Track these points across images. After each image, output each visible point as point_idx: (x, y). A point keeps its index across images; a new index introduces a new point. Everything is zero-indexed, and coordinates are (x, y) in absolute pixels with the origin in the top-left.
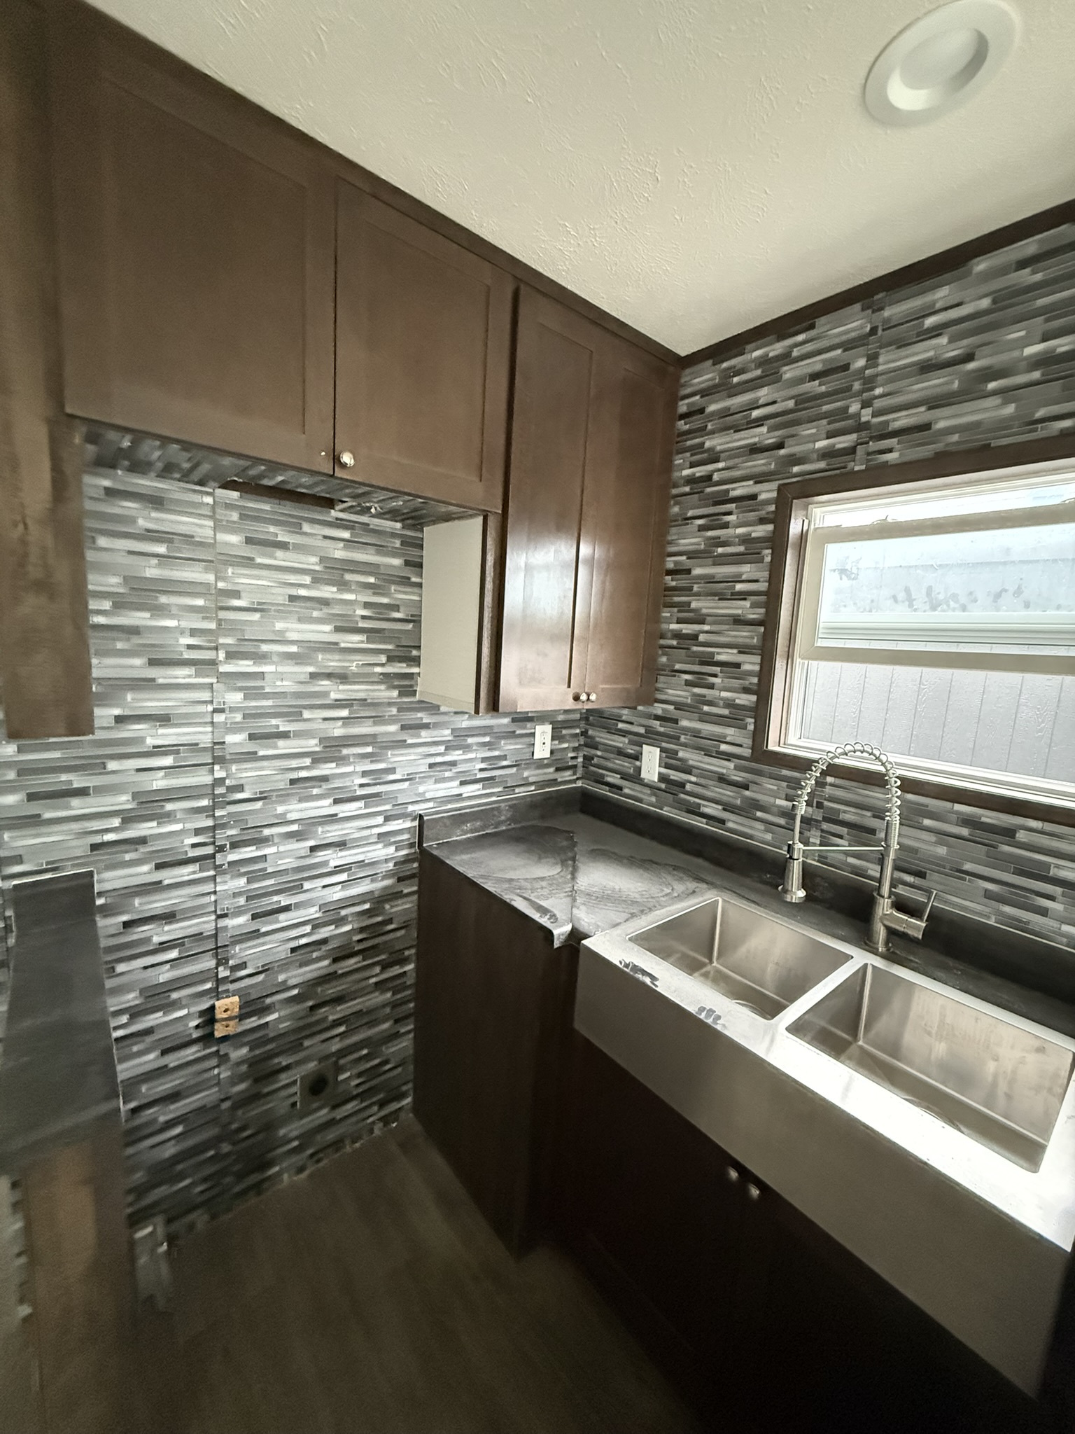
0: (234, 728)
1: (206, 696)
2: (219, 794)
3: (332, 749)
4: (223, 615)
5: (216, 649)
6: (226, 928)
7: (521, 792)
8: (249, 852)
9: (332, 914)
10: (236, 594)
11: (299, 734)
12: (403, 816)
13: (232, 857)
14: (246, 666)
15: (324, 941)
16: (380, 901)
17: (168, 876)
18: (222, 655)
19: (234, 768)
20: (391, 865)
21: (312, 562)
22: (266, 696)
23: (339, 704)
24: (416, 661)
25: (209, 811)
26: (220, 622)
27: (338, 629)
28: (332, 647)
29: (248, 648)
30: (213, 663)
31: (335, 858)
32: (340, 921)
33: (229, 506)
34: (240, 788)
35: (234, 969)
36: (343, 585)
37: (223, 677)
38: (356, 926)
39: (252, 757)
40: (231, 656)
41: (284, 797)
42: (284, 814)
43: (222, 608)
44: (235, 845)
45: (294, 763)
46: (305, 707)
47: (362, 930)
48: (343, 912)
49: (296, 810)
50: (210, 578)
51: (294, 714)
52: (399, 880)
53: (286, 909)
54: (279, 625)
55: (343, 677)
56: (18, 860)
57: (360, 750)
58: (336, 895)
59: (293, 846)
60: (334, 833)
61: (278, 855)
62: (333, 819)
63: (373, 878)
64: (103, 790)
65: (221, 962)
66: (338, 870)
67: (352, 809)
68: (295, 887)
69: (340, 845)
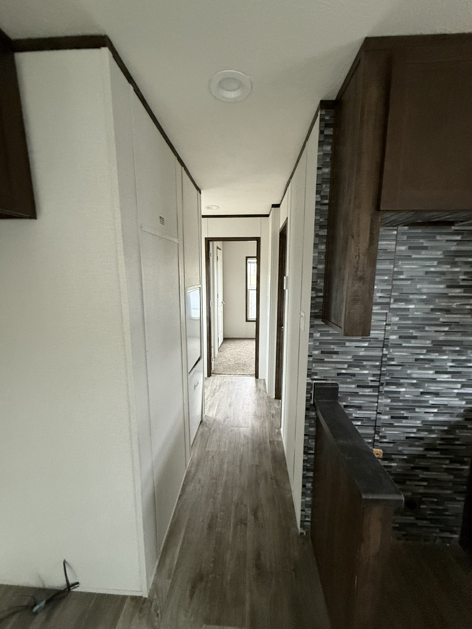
0: (393, 333)
1: (384, 318)
2: (384, 361)
3: (438, 347)
4: (395, 283)
5: (390, 298)
6: (380, 419)
8: (393, 388)
9: (427, 426)
10: (401, 273)
11: (421, 338)
13: (386, 389)
14: (402, 305)
15: (421, 439)
16: (454, 427)
17: (361, 391)
18: (392, 301)
19: (391, 350)
20: (462, 411)
21: (439, 254)
22: (409, 319)
23: (444, 324)
25: (379, 367)
26: (393, 286)
29: (404, 297)
30: (389, 304)
31: (433, 400)
32: (431, 431)
33: (403, 234)
34: (393, 359)
35: (381, 437)
36: (454, 264)
37: (391, 309)
38: (439, 436)
39: (399, 346)
40: (396, 300)
41: (411, 366)
42: (410, 374)
43: (395, 280)
44: (388, 384)
45: (418, 351)
46: (427, 325)
47: (442, 439)
48: (433, 428)
49: (416, 373)
50: (392, 267)
51: (420, 328)
52: (466, 419)
53: (406, 418)
54: (419, 286)
55: (448, 311)
56: (316, 374)
57: (452, 348)
58: (431, 418)
59: (413, 390)
60: (433, 388)
61: (406, 392)
62: (434, 381)
63: (451, 414)
64: (343, 353)
65: (377, 432)
66: (433, 406)
67: (445, 377)
68: (411, 409)
69: (436, 394)
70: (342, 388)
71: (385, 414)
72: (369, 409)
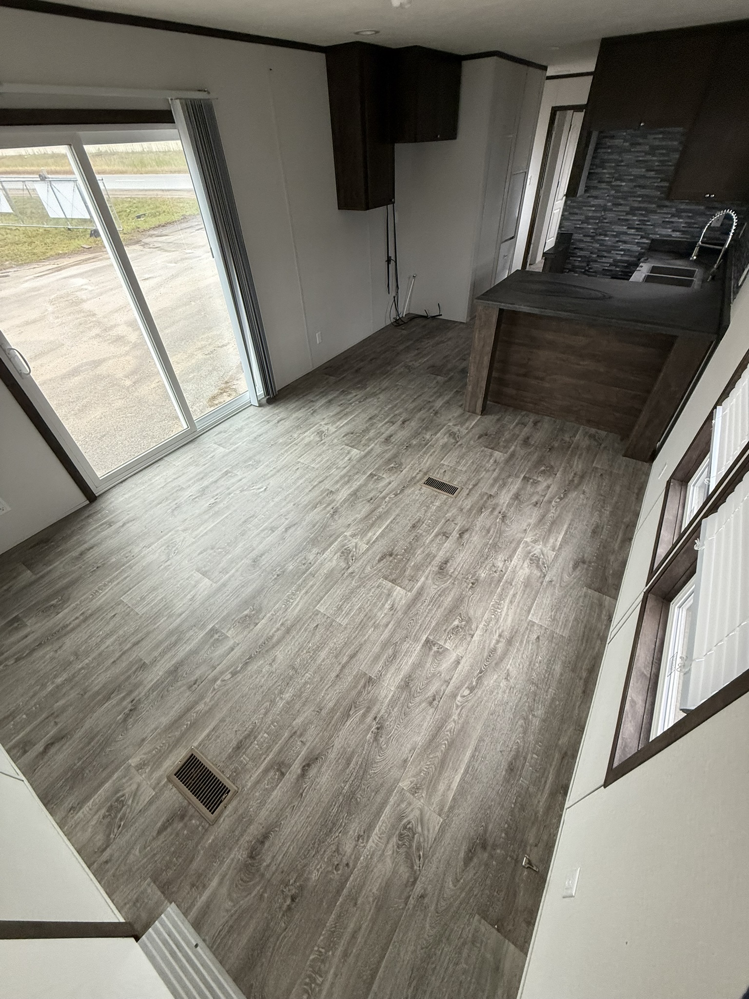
0: (610, 201)
1: (606, 191)
2: (601, 220)
3: (633, 211)
4: (618, 168)
5: (613, 178)
6: (591, 257)
8: (602, 237)
9: (615, 263)
10: (622, 161)
11: (625, 205)
12: (648, 238)
13: (599, 238)
14: (618, 183)
15: (611, 271)
17: (585, 239)
18: (614, 180)
19: (606, 213)
20: (637, 254)
21: (647, 148)
22: (620, 192)
23: (639, 196)
25: (597, 224)
26: (616, 170)
27: (648, 171)
28: (644, 176)
29: (621, 177)
30: (611, 182)
31: (623, 246)
32: (617, 266)
33: (628, 134)
34: (605, 219)
35: (590, 268)
36: (654, 155)
37: (612, 186)
39: (611, 210)
40: (616, 180)
41: (615, 224)
42: (614, 229)
43: (618, 166)
44: (600, 235)
45: (619, 213)
46: (630, 196)
47: (622, 271)
48: (619, 264)
49: (617, 228)
50: (618, 157)
51: (625, 198)
53: (605, 257)
54: (631, 170)
55: (643, 187)
57: (641, 212)
58: (619, 258)
59: (613, 239)
60: (624, 238)
61: (609, 241)
62: (625, 233)
63: (631, 256)
64: (581, 214)
66: (622, 250)
67: (632, 231)
68: (609, 251)
69: (625, 242)
70: (576, 236)
71: (595, 254)
72: (587, 250)
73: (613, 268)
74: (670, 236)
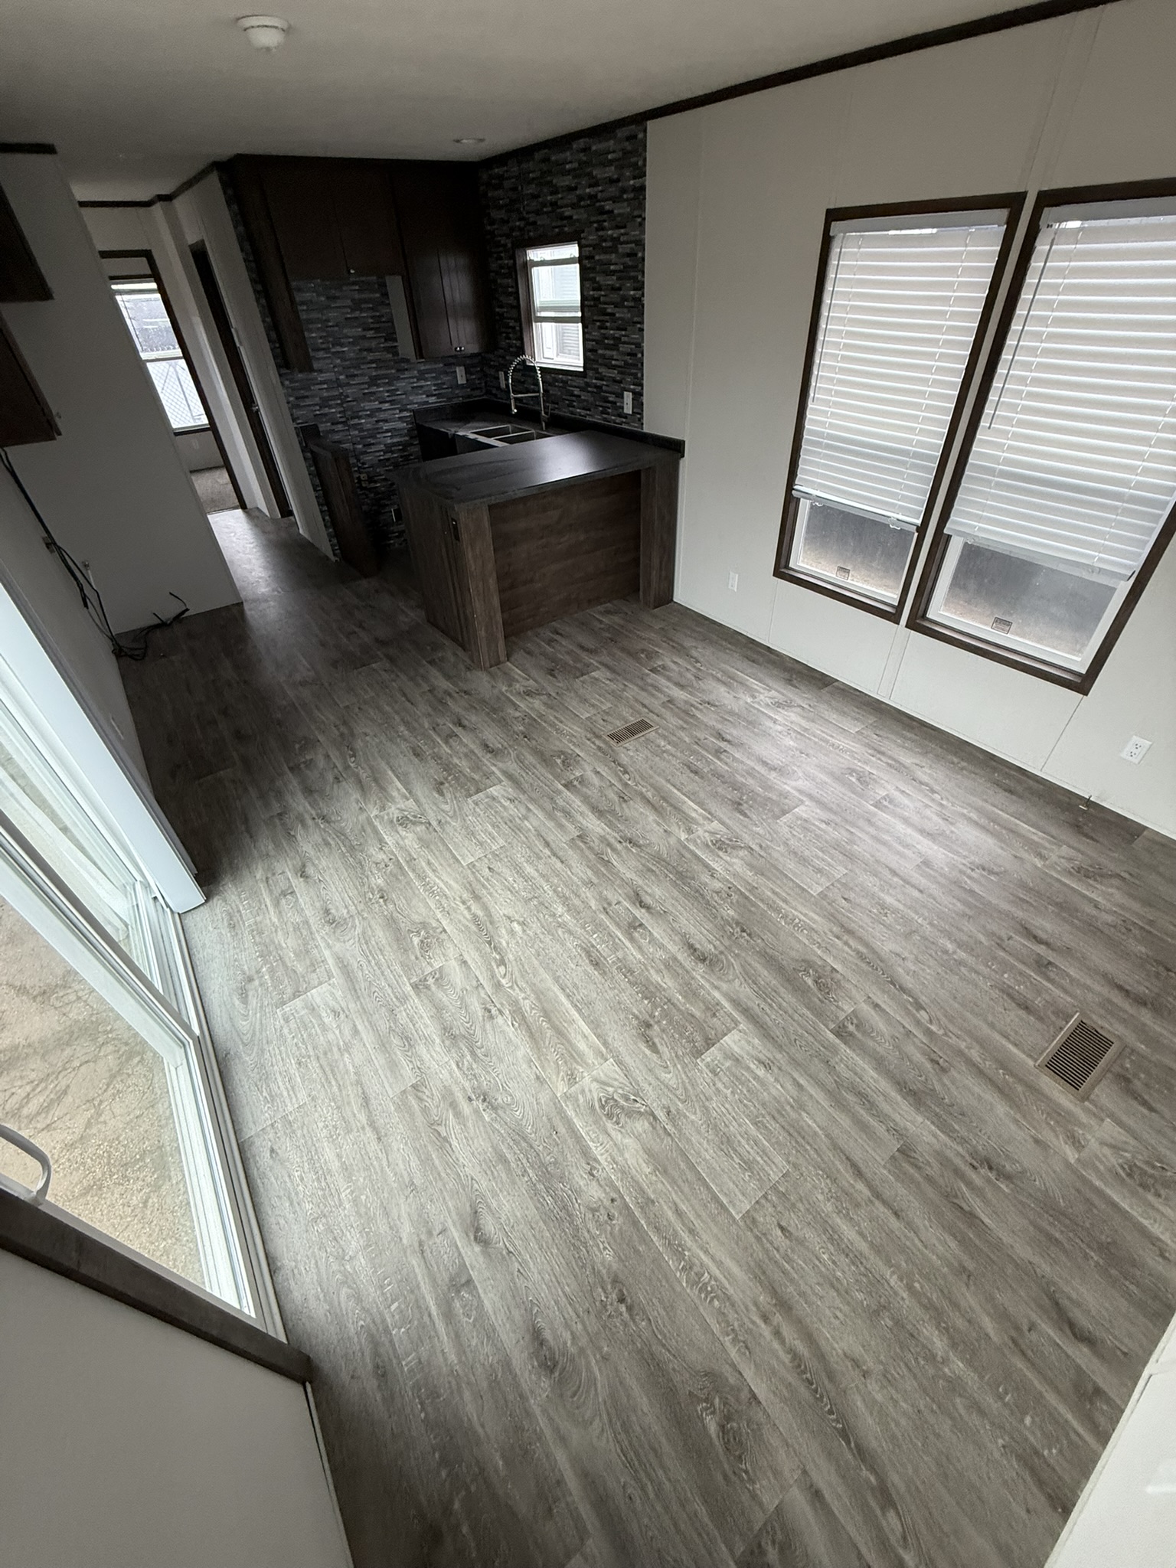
0: (341, 374)
1: (329, 361)
2: (343, 398)
3: (373, 381)
4: (327, 329)
6: (357, 448)
7: (455, 401)
8: (356, 421)
9: (389, 449)
10: (329, 321)
11: (361, 375)
12: (406, 410)
13: (352, 422)
14: (338, 349)
15: (388, 459)
16: (405, 446)
17: (336, 428)
19: (344, 389)
20: (406, 431)
21: (349, 302)
22: (347, 360)
23: (372, 362)
24: (395, 340)
25: (341, 405)
26: (327, 332)
27: (364, 330)
28: (364, 337)
29: (338, 341)
30: (329, 348)
31: (385, 426)
32: (392, 452)
33: (319, 286)
34: (348, 396)
35: (362, 464)
36: (362, 310)
37: (333, 354)
38: (398, 455)
39: (348, 384)
40: (334, 345)
41: (362, 400)
42: (364, 407)
43: (327, 327)
44: (352, 418)
45: (362, 387)
46: (361, 364)
47: (401, 457)
48: (393, 449)
49: (367, 405)
50: (321, 316)
51: (357, 367)
52: (411, 438)
53: (373, 444)
54: (344, 331)
55: (370, 350)
56: (298, 418)
57: (383, 381)
58: (389, 441)
59: (370, 420)
60: (382, 416)
61: (366, 423)
62: (380, 410)
63: (401, 436)
64: (313, 396)
65: (358, 460)
66: (387, 431)
67: (386, 406)
68: (373, 437)
69: (386, 421)
70: (322, 427)
71: (359, 443)
72: (346, 441)
73: (388, 456)
74: (427, 403)
